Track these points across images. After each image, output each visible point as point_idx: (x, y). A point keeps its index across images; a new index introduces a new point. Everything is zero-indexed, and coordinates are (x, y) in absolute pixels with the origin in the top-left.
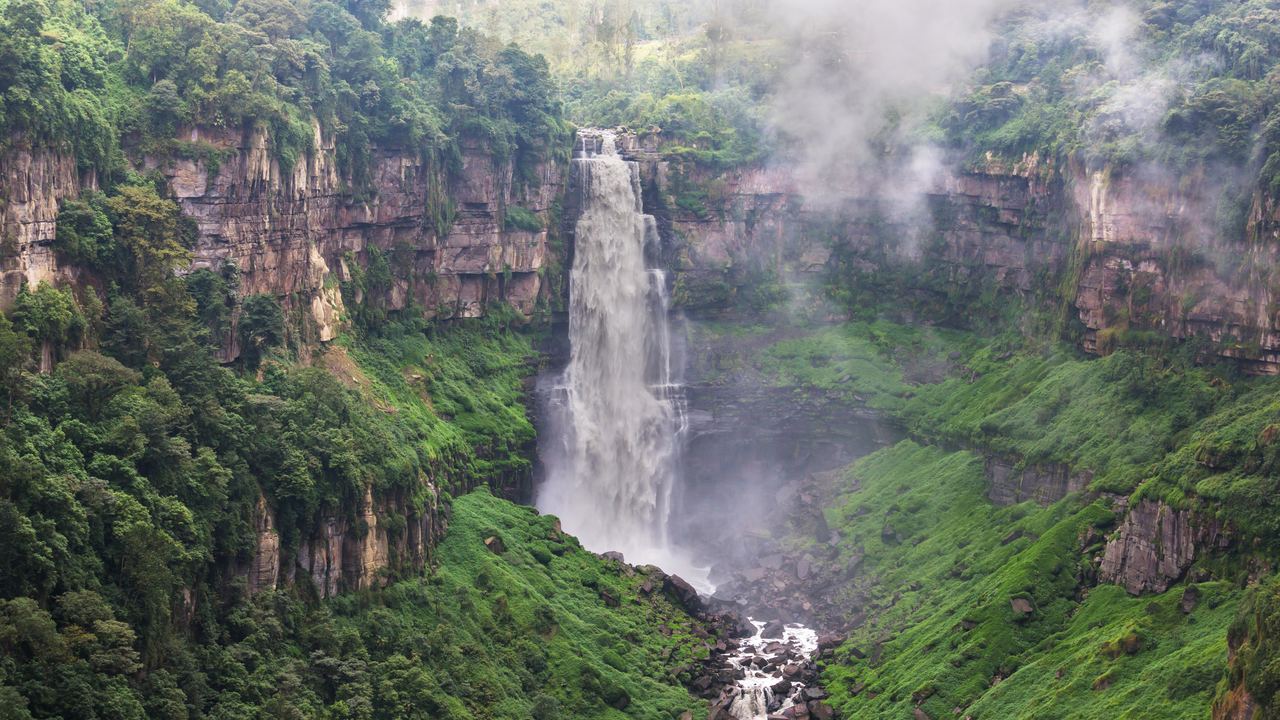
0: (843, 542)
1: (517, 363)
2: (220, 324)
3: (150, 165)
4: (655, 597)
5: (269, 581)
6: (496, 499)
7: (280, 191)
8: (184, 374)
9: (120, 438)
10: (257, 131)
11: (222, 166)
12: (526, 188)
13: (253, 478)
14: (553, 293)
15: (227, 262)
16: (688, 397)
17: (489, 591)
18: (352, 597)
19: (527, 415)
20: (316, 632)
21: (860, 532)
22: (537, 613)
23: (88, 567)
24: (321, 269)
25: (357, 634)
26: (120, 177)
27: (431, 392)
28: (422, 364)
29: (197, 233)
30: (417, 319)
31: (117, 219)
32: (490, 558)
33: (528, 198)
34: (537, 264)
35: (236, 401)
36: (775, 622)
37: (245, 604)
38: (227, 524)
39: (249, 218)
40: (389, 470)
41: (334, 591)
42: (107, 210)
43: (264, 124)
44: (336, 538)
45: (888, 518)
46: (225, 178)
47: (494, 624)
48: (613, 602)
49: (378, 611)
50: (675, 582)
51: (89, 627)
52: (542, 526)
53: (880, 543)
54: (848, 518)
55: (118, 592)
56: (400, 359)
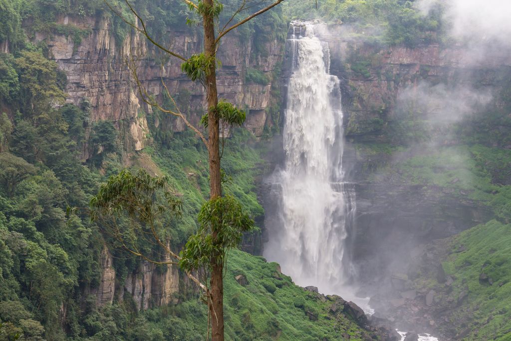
0: (455, 283)
1: (251, 167)
2: (80, 138)
3: (39, 38)
4: (339, 315)
5: (109, 299)
6: (241, 252)
7: (115, 56)
8: (61, 169)
9: (27, 208)
10: (104, 18)
11: (83, 40)
12: (259, 57)
13: (100, 234)
14: (274, 124)
15: (84, 100)
16: (356, 191)
17: (239, 309)
18: (157, 310)
19: (258, 199)
20: (136, 331)
21: (465, 277)
22: (268, 323)
23: (11, 287)
24: (136, 105)
25: (161, 333)
26: (22, 46)
27: (200, 184)
28: (195, 166)
29: (66, 81)
30: (191, 138)
31: (21, 71)
32: (239, 288)
33: (260, 63)
34: (264, 105)
35: (90, 186)
36: (413, 332)
37: (95, 313)
38: (85, 262)
39: (97, 72)
40: (180, 232)
41: (146, 306)
42: (15, 65)
43: (108, 14)
44: (148, 273)
45: (484, 269)
46: (84, 48)
47: (243, 330)
48: (313, 317)
49: (174, 320)
50: (351, 306)
51: (17, 323)
52: (269, 269)
53: (479, 284)
54: (458, 268)
55: (28, 302)
56: (181, 163)
